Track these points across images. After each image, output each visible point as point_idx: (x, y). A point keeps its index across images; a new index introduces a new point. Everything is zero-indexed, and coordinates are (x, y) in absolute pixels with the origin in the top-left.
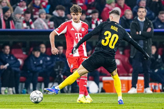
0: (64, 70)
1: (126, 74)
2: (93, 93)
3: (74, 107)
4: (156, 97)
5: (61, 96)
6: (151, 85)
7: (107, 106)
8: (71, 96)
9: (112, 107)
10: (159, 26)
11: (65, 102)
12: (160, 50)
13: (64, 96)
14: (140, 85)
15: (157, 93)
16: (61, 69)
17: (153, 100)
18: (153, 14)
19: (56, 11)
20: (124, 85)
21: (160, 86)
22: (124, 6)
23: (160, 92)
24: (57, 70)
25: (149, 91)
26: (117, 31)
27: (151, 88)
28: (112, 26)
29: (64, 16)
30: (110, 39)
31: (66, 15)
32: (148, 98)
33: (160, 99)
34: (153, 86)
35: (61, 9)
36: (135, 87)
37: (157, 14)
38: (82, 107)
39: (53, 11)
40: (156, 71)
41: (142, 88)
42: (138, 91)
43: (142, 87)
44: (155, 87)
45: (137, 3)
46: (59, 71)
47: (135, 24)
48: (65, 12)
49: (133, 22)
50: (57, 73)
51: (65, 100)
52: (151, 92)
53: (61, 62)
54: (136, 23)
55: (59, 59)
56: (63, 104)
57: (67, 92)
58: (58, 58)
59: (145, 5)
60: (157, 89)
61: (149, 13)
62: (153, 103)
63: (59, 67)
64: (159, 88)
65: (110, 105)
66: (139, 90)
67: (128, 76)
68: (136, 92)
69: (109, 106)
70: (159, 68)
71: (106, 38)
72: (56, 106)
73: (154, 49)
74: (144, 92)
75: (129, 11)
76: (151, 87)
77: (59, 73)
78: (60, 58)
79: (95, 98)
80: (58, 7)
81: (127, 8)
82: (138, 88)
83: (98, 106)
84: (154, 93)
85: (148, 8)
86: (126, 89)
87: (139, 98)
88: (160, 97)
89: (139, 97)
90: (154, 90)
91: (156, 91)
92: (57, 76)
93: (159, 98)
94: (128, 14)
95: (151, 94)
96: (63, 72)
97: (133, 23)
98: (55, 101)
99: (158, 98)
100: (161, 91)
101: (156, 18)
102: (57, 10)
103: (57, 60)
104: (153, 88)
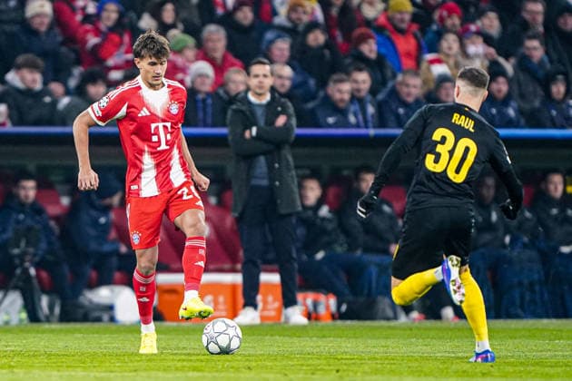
0: (40, 252)
1: (227, 266)
2: (128, 323)
3: (69, 364)
4: (318, 337)
5: (28, 332)
6: (305, 299)
7: (169, 364)
8: (61, 330)
9: (184, 367)
10: (331, 120)
11: (42, 350)
12: (332, 191)
13: (38, 332)
14: (270, 299)
15: (320, 324)
16: (31, 250)
17: (308, 344)
18: (312, 82)
19: (17, 73)
20: (221, 299)
21: (332, 302)
22: (224, 58)
23: (330, 322)
24: (16, 251)
25: (296, 315)
26: (473, 131)
27: (304, 308)
28: (455, 115)
29: (38, 86)
30: (451, 152)
31: (45, 83)
32: (295, 340)
33: (331, 341)
34: (309, 302)
35: (32, 66)
36: (255, 306)
37: (323, 84)
38: (94, 367)
39: (8, 70)
40: (320, 255)
41: (275, 310)
42: (263, 318)
43: (277, 305)
44: (316, 304)
45: (264, 47)
46: (22, 257)
47: (242, 111)
48: (44, 74)
49: (234, 107)
50: (17, 261)
51: (42, 343)
52: (304, 321)
53: (30, 229)
54: (244, 108)
55: (24, 220)
56: (34, 356)
57: (48, 320)
58: (21, 217)
59: (287, 54)
60: (322, 310)
61: (300, 79)
62: (309, 354)
63: (23, 244)
64: (327, 307)
65: (179, 360)
66: (266, 313)
67: (233, 271)
68: (258, 321)
69: (176, 362)
70: (327, 246)
71: (439, 148)
72: (12, 363)
73: (312, 189)
74: (283, 319)
75: (239, 72)
76: (305, 305)
77: (23, 261)
78: (26, 216)
79: (133, 339)
80: (21, 59)
81: (233, 65)
82: (264, 309)
83: (141, 363)
84: (314, 323)
85: (295, 63)
86: (226, 310)
87: (267, 337)
88: (330, 337)
89: (267, 335)
90: (313, 315)
91: (317, 318)
92: (18, 271)
93: (328, 339)
94: (234, 82)
95: (304, 327)
96: (37, 259)
97: (235, 111)
98: (10, 346)
99: (324, 339)
100: (333, 317)
101: (321, 94)
102: (19, 68)
103: (18, 222)
104: (311, 308)
